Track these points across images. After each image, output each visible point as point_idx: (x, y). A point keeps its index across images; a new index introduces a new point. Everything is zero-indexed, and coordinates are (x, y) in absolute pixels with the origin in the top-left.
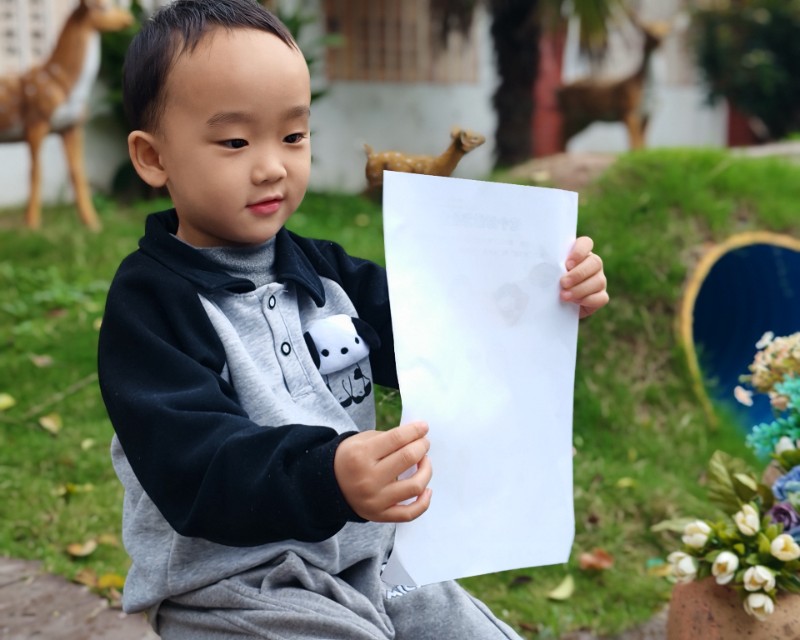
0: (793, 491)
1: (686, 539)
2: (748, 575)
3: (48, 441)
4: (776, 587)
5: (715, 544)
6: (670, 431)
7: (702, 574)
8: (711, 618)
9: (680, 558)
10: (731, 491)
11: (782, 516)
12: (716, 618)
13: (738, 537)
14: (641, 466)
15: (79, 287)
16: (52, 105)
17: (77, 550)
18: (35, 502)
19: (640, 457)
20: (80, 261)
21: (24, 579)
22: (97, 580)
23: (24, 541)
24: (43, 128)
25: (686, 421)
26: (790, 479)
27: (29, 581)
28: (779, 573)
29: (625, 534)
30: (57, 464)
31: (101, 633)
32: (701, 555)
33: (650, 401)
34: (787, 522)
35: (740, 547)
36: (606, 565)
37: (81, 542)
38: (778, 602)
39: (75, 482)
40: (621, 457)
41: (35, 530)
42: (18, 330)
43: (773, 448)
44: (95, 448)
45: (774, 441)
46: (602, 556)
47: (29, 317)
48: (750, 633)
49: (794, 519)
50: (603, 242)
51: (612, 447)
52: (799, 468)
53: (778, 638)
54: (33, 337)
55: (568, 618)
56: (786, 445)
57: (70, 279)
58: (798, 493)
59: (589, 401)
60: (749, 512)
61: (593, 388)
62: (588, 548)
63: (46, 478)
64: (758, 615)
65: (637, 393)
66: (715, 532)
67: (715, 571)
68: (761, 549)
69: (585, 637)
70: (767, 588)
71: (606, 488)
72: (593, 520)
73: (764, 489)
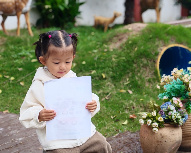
0: (164, 108)
1: (143, 117)
2: (153, 124)
3: (21, 88)
4: (159, 126)
5: (148, 118)
6: (153, 88)
7: (145, 123)
8: (147, 132)
9: (141, 120)
10: (153, 107)
11: (161, 113)
12: (148, 132)
13: (152, 116)
14: (145, 96)
15: (28, 51)
16: (22, 7)
18: (19, 101)
20: (29, 45)
23: (16, 110)
24: (20, 13)
26: (164, 105)
27: (18, 119)
28: (159, 124)
29: (140, 111)
32: (145, 120)
33: (149, 81)
34: (162, 114)
35: (152, 119)
36: (135, 117)
38: (159, 129)
40: (141, 94)
41: (19, 107)
42: (15, 62)
45: (163, 97)
47: (17, 58)
48: (154, 135)
49: (164, 113)
50: (141, 46)
51: (140, 92)
52: (166, 103)
53: (159, 136)
54: (18, 63)
55: (126, 129)
56: (165, 98)
57: (26, 49)
58: (165, 108)
59: (136, 81)
60: (155, 112)
61: (137, 78)
62: (132, 114)
63: (21, 96)
64: (155, 132)
65: (146, 80)
66: (148, 115)
67: (147, 123)
68: (156, 119)
69: (128, 133)
70: (157, 127)
71: (137, 101)
72: (134, 108)
73: (159, 107)
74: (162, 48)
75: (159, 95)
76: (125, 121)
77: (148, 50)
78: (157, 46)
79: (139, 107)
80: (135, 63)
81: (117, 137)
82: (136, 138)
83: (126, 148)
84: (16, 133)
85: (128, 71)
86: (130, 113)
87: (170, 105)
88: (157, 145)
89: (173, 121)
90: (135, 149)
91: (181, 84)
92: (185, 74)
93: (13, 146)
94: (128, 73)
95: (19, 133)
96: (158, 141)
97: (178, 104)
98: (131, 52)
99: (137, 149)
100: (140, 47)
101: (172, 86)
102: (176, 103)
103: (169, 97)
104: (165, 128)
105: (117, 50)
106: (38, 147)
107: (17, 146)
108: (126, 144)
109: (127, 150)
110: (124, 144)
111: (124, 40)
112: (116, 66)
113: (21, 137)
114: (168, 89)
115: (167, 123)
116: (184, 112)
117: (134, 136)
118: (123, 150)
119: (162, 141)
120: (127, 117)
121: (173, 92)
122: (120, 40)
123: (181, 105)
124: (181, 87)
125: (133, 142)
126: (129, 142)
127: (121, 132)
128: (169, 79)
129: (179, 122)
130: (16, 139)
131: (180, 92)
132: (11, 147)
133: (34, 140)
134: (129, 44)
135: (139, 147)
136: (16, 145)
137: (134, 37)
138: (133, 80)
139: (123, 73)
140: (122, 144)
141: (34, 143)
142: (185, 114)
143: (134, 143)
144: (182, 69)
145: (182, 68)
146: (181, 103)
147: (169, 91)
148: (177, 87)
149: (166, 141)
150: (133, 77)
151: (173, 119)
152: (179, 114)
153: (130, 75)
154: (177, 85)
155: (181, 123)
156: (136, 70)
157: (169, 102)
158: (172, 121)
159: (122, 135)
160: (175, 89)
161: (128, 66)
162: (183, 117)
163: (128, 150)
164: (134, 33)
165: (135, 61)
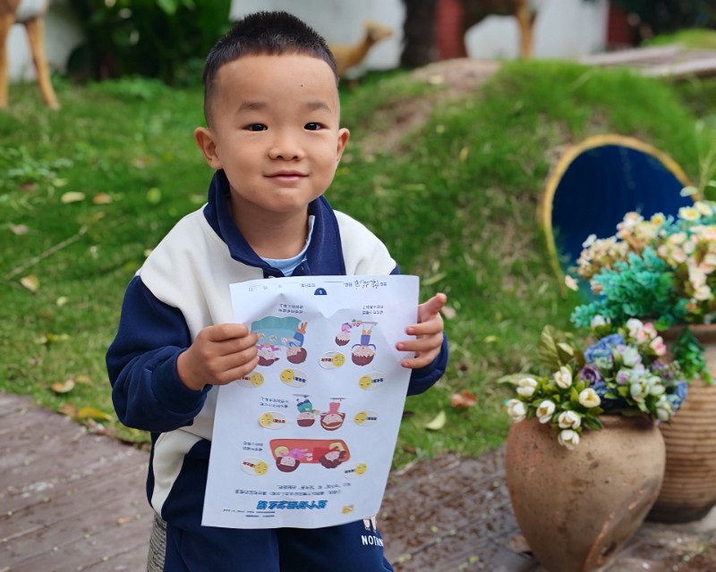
0: (598, 356)
1: (519, 390)
2: (561, 417)
3: (29, 299)
4: (582, 425)
5: (540, 394)
6: (530, 298)
7: (530, 416)
8: (536, 447)
9: (515, 404)
10: (556, 355)
11: (590, 375)
12: (539, 447)
13: (556, 389)
14: (504, 326)
15: (45, 163)
17: (59, 388)
18: (23, 349)
19: (504, 318)
20: (45, 140)
21: (19, 410)
22: (77, 412)
23: (15, 381)
25: (543, 289)
26: (597, 348)
27: (23, 412)
28: (584, 416)
29: (488, 380)
30: (38, 318)
31: (83, 453)
32: (530, 402)
33: (515, 272)
34: (593, 379)
35: (557, 397)
36: (471, 403)
37: (62, 381)
38: (584, 436)
39: (54, 333)
40: (489, 318)
41: (24, 371)
43: (589, 324)
44: (67, 304)
45: (591, 317)
46: (468, 396)
47: (5, 190)
48: (563, 458)
49: (598, 377)
50: (484, 140)
51: (483, 311)
52: (605, 339)
53: (582, 462)
54: (11, 208)
55: (440, 444)
56: (599, 321)
57: (38, 156)
58: (602, 358)
59: (467, 273)
60: (565, 372)
61: (471, 262)
62: (458, 389)
63: (29, 329)
64: (568, 445)
65: (505, 267)
66: (540, 385)
67: (538, 413)
68: (572, 398)
69: (451, 458)
70: (575, 426)
71: (476, 343)
72: (464, 368)
73: (579, 354)
74: (560, 149)
75: (574, 311)
76: (433, 418)
77: (509, 156)
78: (544, 143)
79: (485, 365)
80: (462, 206)
81: (410, 474)
82: (483, 477)
83: (450, 513)
84: (23, 465)
85: (436, 234)
86: (453, 386)
87: (619, 347)
88: (572, 496)
89: (635, 406)
90: (480, 518)
91: (656, 269)
92: (671, 233)
93: (14, 513)
94: (437, 242)
95: (32, 463)
96: (577, 482)
97: (648, 344)
98: (444, 164)
99: (490, 517)
100: (477, 145)
101: (625, 279)
102: (641, 339)
103: (612, 321)
104: (605, 431)
105: (390, 157)
106: (113, 517)
107: (32, 513)
108: (447, 498)
109: (451, 518)
110: (440, 498)
111: (418, 123)
112: (390, 217)
113: (41, 480)
114: (610, 288)
115: (613, 415)
116: (671, 374)
117: (475, 470)
118: (439, 520)
119: (593, 481)
120: (440, 403)
121: (630, 300)
122: (401, 120)
123: (659, 347)
124: (658, 281)
125: (472, 491)
126: (457, 492)
127: (425, 456)
128: (612, 253)
129: (656, 408)
130: (22, 487)
131: (654, 298)
132: (7, 517)
133: (94, 491)
134: (436, 133)
135: (496, 510)
136: (28, 509)
137: (454, 112)
138: (457, 268)
139: (416, 243)
140: (432, 500)
141: (94, 500)
142: (677, 377)
143: (477, 496)
144: (659, 217)
145: (658, 212)
146: (659, 340)
147: (615, 294)
148: (644, 280)
149: (610, 479)
150: (455, 256)
151: (635, 398)
152: (656, 379)
153: (445, 249)
154: (646, 274)
155: (663, 414)
156: (466, 232)
157: (615, 336)
158: (631, 404)
159: (428, 468)
160: (636, 289)
161: (434, 216)
162: (670, 391)
163: (457, 519)
164: (454, 95)
165: (462, 198)
